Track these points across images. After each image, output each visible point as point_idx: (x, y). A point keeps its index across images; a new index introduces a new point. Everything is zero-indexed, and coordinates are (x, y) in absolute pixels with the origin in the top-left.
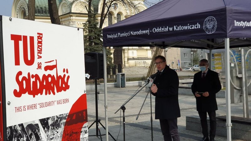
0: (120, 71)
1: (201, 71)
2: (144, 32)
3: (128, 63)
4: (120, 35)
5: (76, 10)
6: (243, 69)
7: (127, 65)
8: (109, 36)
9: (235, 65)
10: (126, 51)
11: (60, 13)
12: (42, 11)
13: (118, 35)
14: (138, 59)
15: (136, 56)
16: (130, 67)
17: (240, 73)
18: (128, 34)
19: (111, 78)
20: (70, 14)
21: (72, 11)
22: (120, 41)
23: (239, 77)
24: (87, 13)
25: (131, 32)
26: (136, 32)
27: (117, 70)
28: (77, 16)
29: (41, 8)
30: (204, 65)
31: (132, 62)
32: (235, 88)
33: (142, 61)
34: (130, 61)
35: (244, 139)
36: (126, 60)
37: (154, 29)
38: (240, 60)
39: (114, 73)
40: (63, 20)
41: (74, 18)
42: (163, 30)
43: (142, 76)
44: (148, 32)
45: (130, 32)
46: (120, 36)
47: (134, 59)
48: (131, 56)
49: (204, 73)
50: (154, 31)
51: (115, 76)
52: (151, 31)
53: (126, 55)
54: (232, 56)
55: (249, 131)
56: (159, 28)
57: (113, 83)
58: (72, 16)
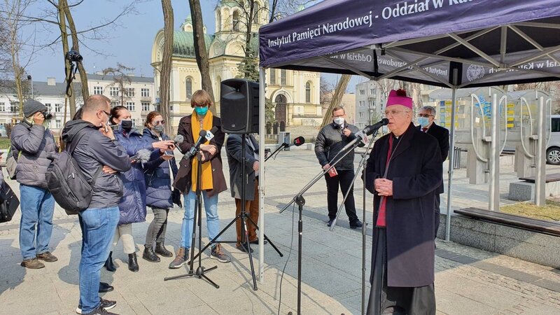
0: (283, 130)
1: (420, 126)
2: (358, 21)
3: (292, 121)
4: (297, 36)
5: (231, 52)
6: (495, 128)
7: (291, 123)
8: (271, 43)
9: (481, 121)
10: (291, 106)
11: (211, 55)
12: (189, 51)
13: (292, 38)
14: (305, 116)
15: (302, 113)
16: (295, 126)
17: (489, 134)
18: (317, 32)
19: (271, 138)
20: (223, 56)
21: (226, 54)
22: (295, 50)
23: (487, 140)
24: (244, 55)
25: (324, 27)
26: (335, 25)
27: (279, 128)
28: (231, 60)
29: (188, 48)
30: (426, 116)
31: (297, 120)
32: (479, 160)
33: (310, 119)
34: (295, 119)
35: (515, 255)
36: (290, 117)
37: (387, 11)
38: (489, 113)
39: (275, 132)
40: (215, 63)
41: (228, 61)
42: (413, 10)
43: (311, 137)
44: (369, 20)
45: (322, 26)
46: (296, 39)
47: (300, 116)
48: (296, 113)
49: (425, 129)
50: (387, 16)
51: (276, 136)
52: (377, 17)
53: (291, 111)
54: (478, 105)
55: (528, 241)
56: (402, 5)
57: (275, 145)
58: (226, 59)
